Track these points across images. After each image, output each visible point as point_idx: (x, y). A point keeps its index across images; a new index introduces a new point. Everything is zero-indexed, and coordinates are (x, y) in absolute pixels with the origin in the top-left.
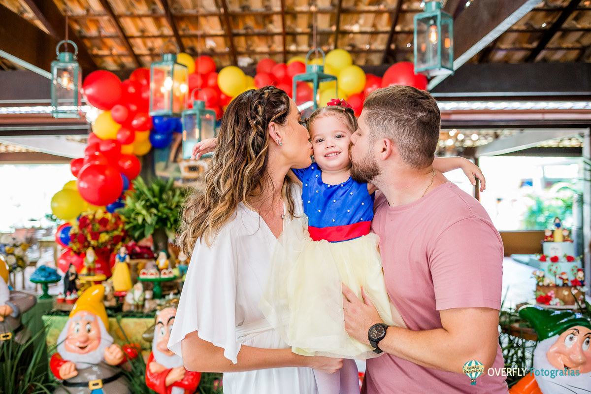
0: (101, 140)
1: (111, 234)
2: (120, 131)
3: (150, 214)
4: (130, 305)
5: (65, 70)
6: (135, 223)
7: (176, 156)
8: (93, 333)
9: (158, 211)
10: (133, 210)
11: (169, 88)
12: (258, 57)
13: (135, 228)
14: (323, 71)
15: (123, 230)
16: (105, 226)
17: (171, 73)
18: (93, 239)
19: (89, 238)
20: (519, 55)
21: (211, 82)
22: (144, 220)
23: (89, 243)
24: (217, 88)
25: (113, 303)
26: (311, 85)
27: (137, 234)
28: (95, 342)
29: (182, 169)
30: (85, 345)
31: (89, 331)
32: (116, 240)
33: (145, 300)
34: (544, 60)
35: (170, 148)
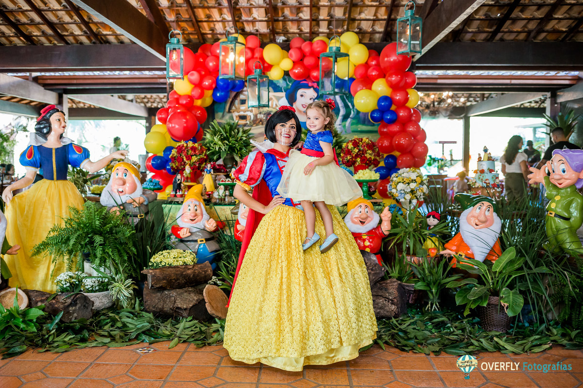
0: (180, 96)
1: (198, 157)
2: (193, 90)
3: (223, 144)
4: (216, 199)
5: (174, 49)
6: (213, 150)
7: (230, 108)
8: (199, 212)
9: (229, 142)
10: (212, 142)
11: (232, 60)
12: (289, 35)
13: (213, 154)
14: (340, 50)
15: (205, 155)
16: (195, 152)
17: (234, 50)
18: (187, 160)
19: (185, 159)
20: (483, 36)
21: (257, 55)
22: (220, 148)
23: (185, 163)
24: (262, 59)
25: (206, 197)
26: (332, 59)
27: (215, 158)
28: (200, 217)
29: (235, 118)
30: (194, 218)
31: (196, 210)
32: (202, 161)
33: (225, 196)
34: (502, 40)
35: (226, 102)
